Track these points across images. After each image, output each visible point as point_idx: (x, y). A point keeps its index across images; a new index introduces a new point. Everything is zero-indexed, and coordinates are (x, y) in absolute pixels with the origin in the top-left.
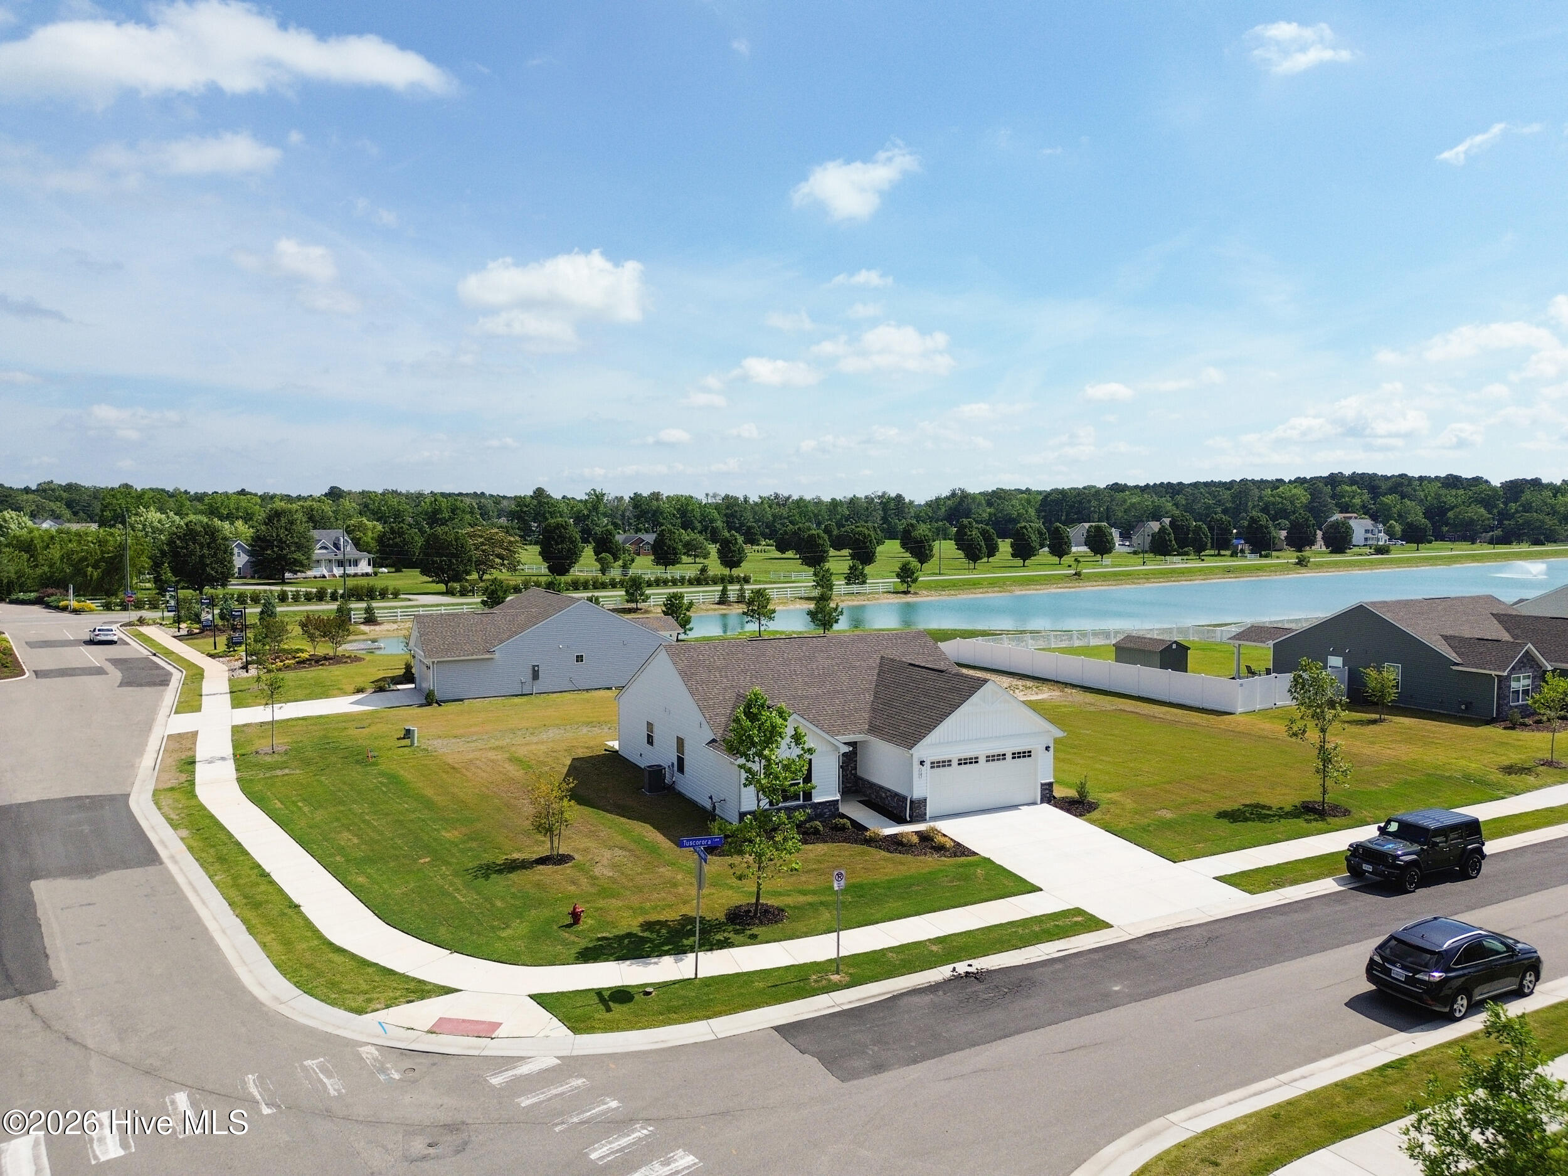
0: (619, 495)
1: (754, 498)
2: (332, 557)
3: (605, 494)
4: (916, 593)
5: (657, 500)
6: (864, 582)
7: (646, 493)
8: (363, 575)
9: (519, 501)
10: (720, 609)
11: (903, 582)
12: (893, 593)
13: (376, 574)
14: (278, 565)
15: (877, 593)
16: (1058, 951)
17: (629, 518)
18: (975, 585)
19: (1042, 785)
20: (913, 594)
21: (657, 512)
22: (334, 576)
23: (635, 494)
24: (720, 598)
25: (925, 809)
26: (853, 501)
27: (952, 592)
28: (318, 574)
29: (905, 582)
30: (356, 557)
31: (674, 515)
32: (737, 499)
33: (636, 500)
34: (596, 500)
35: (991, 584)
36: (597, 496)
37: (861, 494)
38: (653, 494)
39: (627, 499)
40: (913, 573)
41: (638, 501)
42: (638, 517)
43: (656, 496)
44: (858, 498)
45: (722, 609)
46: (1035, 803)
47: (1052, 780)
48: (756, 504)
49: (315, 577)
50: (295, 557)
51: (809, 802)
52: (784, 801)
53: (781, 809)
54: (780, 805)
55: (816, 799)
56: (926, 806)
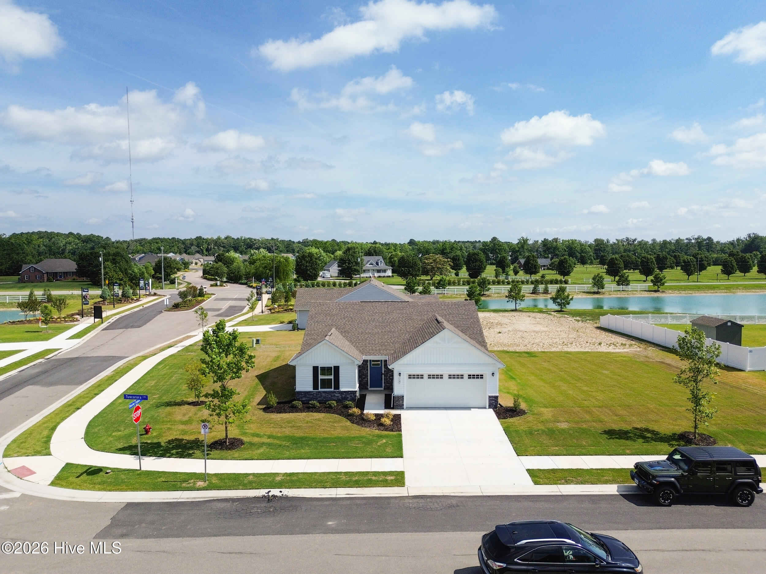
0: (536, 240)
1: (612, 240)
2: (375, 268)
3: (528, 239)
4: (663, 292)
5: (556, 242)
6: (627, 284)
7: (550, 239)
8: (387, 277)
9: (485, 244)
10: (531, 296)
11: (654, 285)
12: (648, 291)
13: (393, 276)
14: (347, 271)
15: (636, 291)
16: (346, 494)
17: (540, 252)
18: (714, 288)
19: (490, 397)
20: (661, 292)
21: (556, 248)
22: (375, 277)
23: (544, 239)
24: (533, 290)
25: (403, 402)
26: (678, 241)
27: (689, 292)
28: (368, 276)
29: (656, 285)
30: (385, 268)
31: (565, 250)
32: (603, 241)
33: (545, 243)
34: (523, 243)
35: (727, 288)
36: (524, 241)
37: (683, 237)
38: (554, 239)
39: (540, 241)
40: (661, 280)
41: (546, 243)
42: (545, 251)
43: (556, 240)
44: (681, 240)
45: (534, 297)
46: (485, 408)
47: (497, 395)
48: (615, 244)
49: (367, 277)
50: (355, 268)
51: (337, 390)
52: (321, 388)
53: (319, 392)
54: (320, 390)
55: (342, 389)
56: (403, 400)
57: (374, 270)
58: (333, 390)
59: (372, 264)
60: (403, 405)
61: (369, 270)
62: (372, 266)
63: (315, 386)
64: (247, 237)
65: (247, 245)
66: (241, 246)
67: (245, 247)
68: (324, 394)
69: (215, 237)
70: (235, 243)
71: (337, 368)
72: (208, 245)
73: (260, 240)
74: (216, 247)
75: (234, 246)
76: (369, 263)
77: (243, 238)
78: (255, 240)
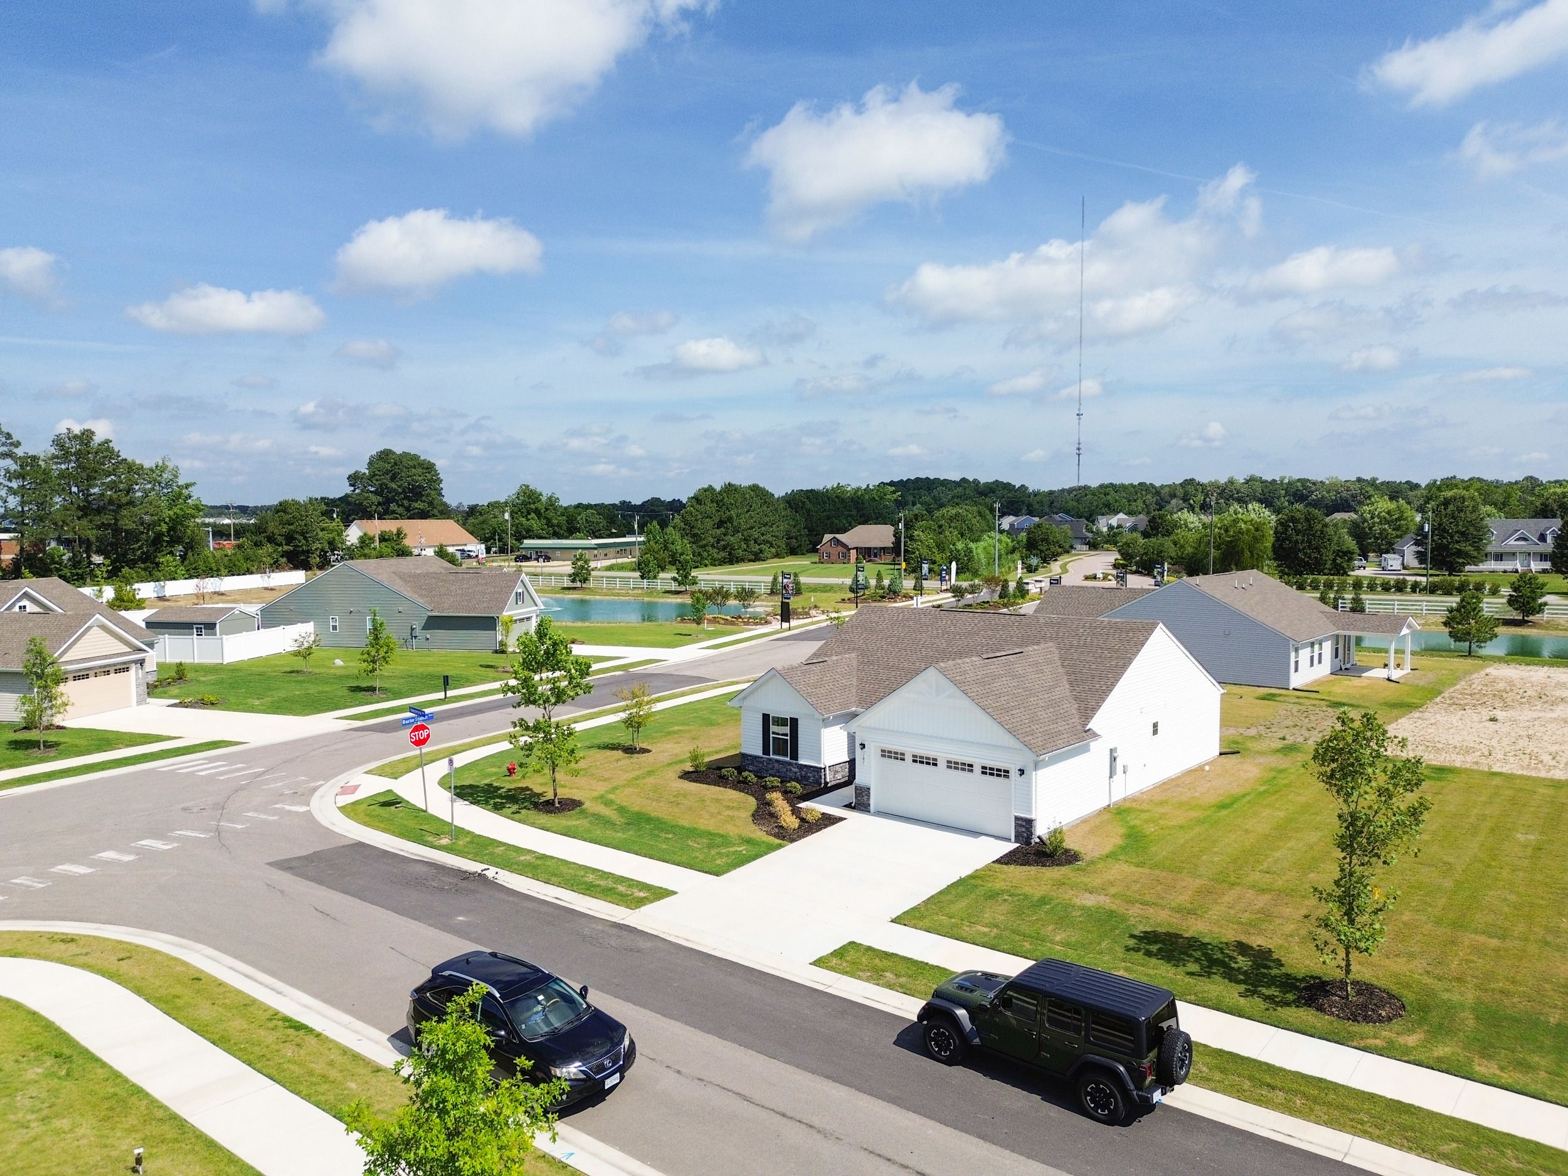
16: (553, 897)
19: (1016, 818)
25: (869, 799)
28: (1508, 568)
46: (1007, 839)
50: (1459, 547)
51: (791, 761)
52: (774, 753)
53: (770, 760)
54: (771, 756)
55: (802, 762)
56: (868, 795)
57: (1529, 554)
58: (788, 759)
59: (1525, 539)
60: (869, 805)
61: (1514, 554)
62: (1523, 543)
63: (766, 751)
64: (1296, 477)
65: (1295, 495)
66: (1279, 498)
67: (1287, 498)
68: (776, 765)
69: (1223, 480)
70: (1265, 490)
71: (794, 722)
72: (1207, 495)
73: (1327, 482)
74: (1222, 501)
75: (1262, 497)
76: (1516, 536)
77: (1286, 481)
78: (1314, 484)
